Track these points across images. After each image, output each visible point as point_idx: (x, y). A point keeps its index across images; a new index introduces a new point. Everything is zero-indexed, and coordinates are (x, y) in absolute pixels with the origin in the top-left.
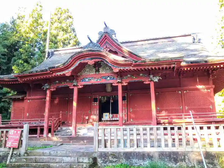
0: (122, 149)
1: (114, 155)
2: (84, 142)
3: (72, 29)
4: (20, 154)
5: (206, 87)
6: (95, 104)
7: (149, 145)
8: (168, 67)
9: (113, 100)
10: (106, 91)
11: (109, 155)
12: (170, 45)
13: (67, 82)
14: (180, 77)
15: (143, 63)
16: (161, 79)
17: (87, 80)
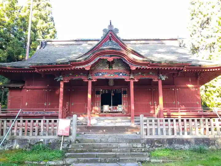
0: (165, 136)
1: (159, 141)
2: (103, 131)
3: (51, 18)
4: (71, 142)
5: (195, 86)
6: (98, 97)
7: (186, 133)
8: (178, 69)
9: (114, 94)
10: (108, 85)
11: (154, 141)
12: (161, 47)
13: (81, 75)
14: (174, 76)
15: (159, 64)
16: (168, 78)
17: (101, 74)
